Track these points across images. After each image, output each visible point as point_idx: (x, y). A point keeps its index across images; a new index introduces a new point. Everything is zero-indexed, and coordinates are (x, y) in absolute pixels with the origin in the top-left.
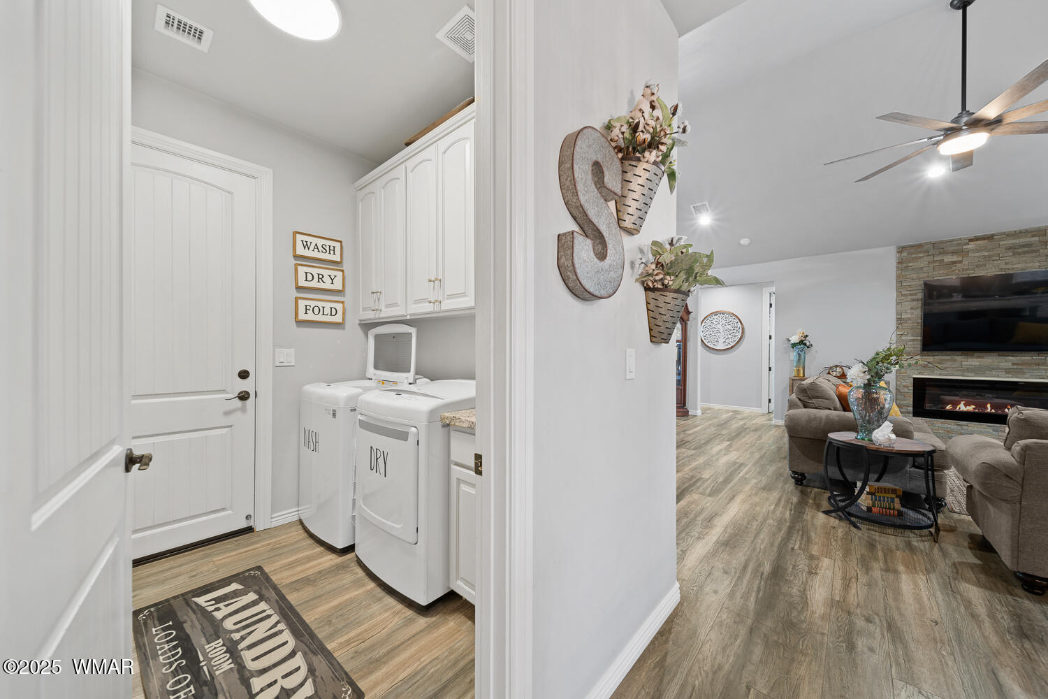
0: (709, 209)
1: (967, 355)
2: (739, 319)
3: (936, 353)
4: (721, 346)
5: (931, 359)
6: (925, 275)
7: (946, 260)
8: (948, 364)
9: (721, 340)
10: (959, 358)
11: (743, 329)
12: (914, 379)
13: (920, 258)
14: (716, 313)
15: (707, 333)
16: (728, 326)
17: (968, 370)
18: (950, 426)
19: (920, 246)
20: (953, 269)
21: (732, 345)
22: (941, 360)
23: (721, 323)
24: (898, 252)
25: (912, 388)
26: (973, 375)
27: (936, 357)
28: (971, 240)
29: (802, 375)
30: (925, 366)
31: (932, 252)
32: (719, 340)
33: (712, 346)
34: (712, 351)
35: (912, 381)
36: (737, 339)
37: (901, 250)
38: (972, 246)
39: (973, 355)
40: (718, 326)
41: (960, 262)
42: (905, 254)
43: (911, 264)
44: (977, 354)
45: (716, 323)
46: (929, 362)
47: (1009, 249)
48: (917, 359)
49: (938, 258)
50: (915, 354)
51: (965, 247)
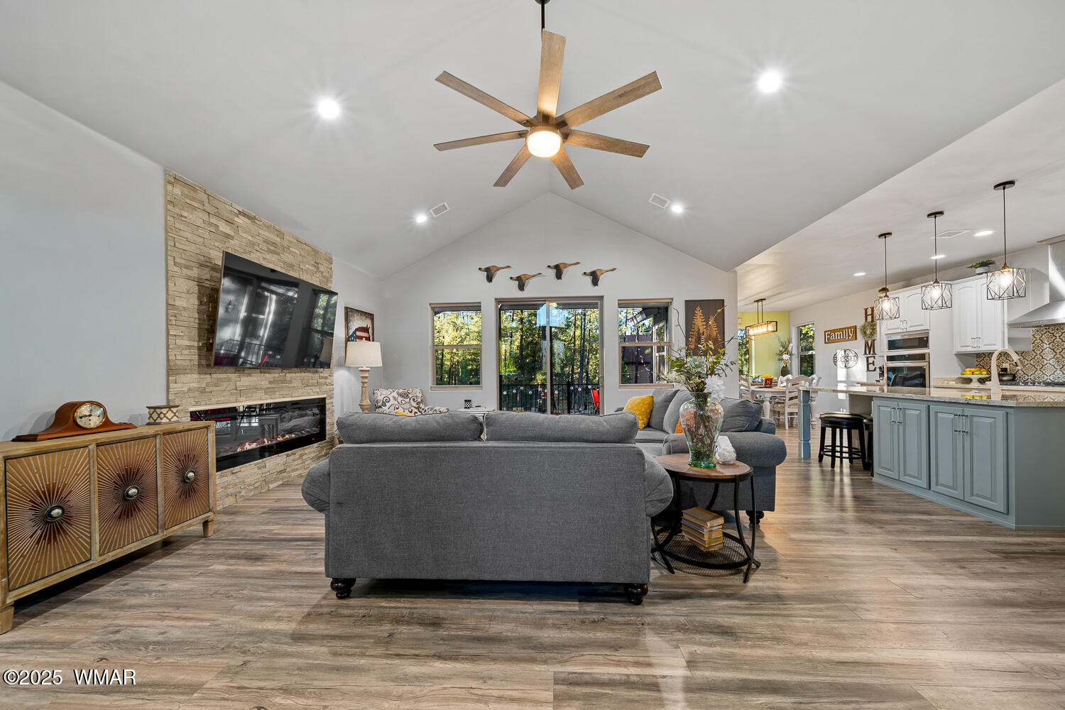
1: (239, 372)
5: (208, 378)
7: (220, 228)
8: (225, 386)
10: (233, 376)
12: (191, 412)
13: (194, 208)
17: (241, 392)
18: (226, 479)
19: (194, 186)
20: (227, 245)
22: (218, 380)
24: (169, 183)
26: (243, 399)
27: (213, 376)
28: (239, 212)
30: (203, 391)
31: (208, 207)
37: (170, 178)
38: (241, 221)
39: (243, 372)
41: (231, 238)
42: (178, 192)
43: (185, 214)
46: (208, 385)
47: (266, 241)
48: (192, 380)
49: (213, 220)
50: (192, 372)
51: (236, 219)
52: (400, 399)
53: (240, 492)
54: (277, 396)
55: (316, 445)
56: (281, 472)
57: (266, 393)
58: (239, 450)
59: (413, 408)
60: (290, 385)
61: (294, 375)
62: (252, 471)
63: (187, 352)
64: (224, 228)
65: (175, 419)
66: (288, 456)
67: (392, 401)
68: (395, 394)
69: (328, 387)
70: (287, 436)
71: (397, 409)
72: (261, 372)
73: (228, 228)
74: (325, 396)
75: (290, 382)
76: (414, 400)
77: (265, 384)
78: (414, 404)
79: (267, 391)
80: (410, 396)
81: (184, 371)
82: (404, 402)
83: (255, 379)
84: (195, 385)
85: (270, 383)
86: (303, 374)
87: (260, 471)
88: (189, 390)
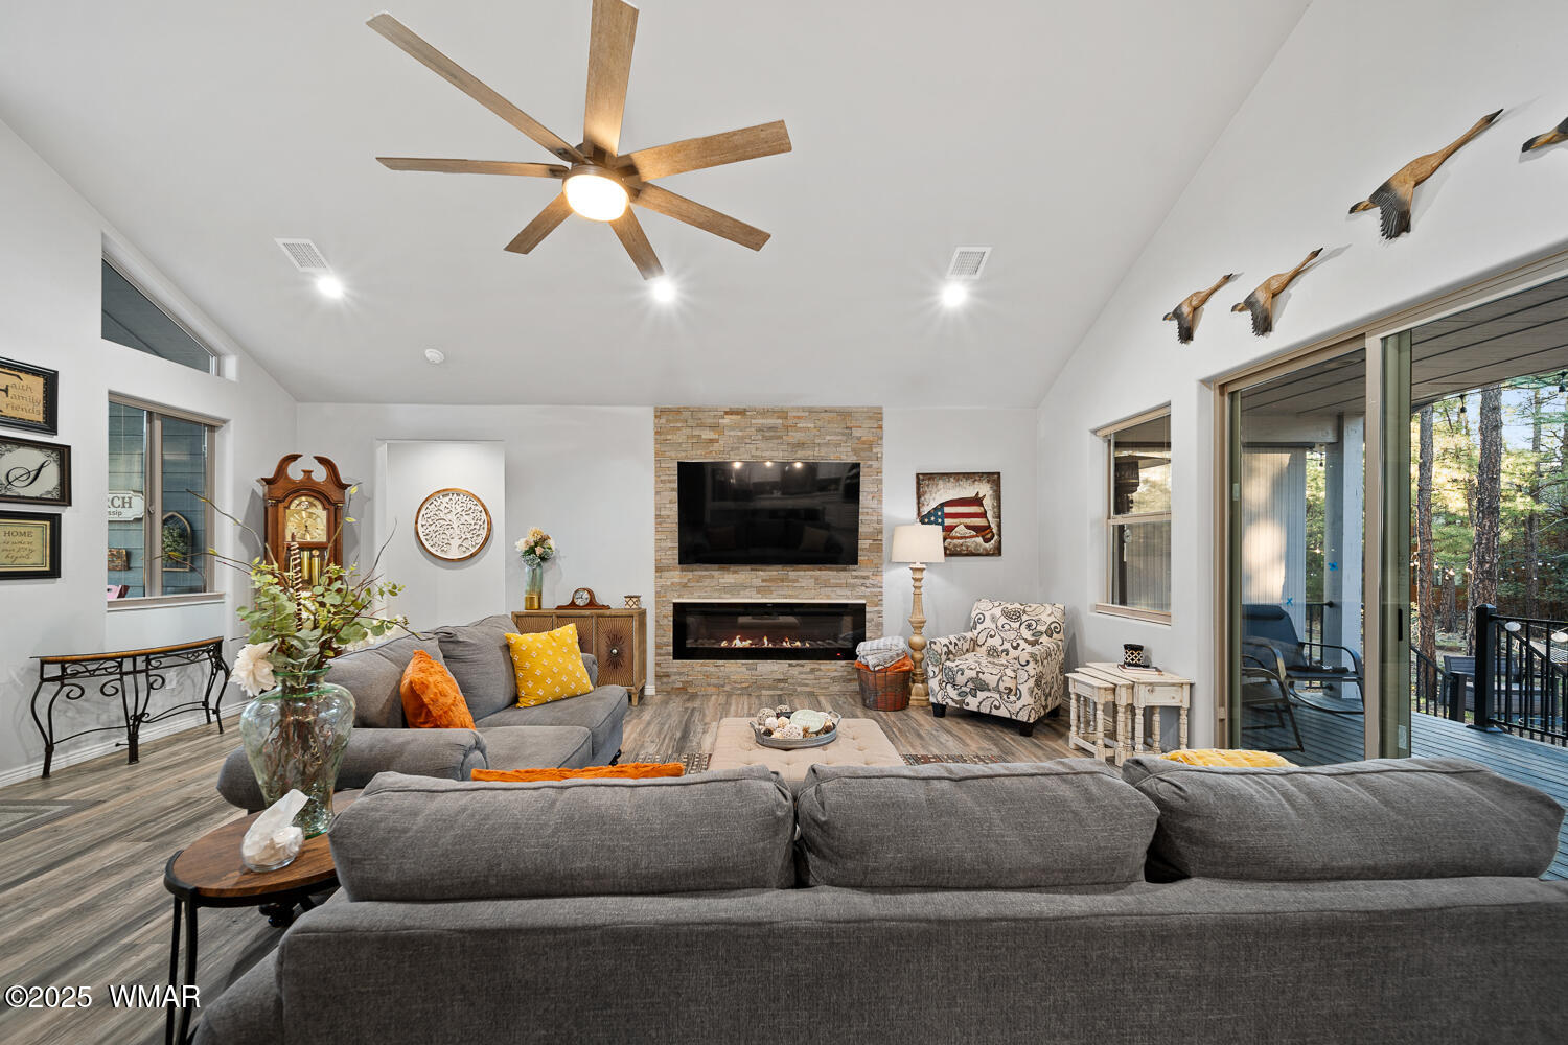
0: (326, 263)
1: (723, 569)
2: (483, 505)
3: (695, 566)
4: (454, 554)
5: (690, 575)
6: (683, 454)
7: (703, 437)
8: (707, 582)
9: (455, 542)
10: (716, 573)
11: (490, 523)
12: (675, 604)
13: (679, 429)
14: (445, 492)
15: (430, 529)
16: (467, 518)
17: (726, 589)
18: (708, 668)
19: (678, 411)
20: (711, 449)
21: (473, 550)
22: (701, 576)
23: (454, 512)
24: (656, 417)
25: (672, 618)
26: (728, 596)
27: (696, 573)
28: (726, 413)
29: (536, 607)
30: (685, 586)
31: (691, 422)
32: (451, 542)
33: (438, 554)
34: (440, 562)
35: (672, 608)
36: (480, 541)
37: (660, 413)
38: (727, 420)
39: (728, 570)
40: (449, 517)
41: (717, 441)
42: (663, 421)
43: (669, 437)
44: (732, 568)
45: (447, 511)
46: (689, 580)
47: (759, 430)
48: (677, 575)
49: (696, 432)
50: (674, 569)
51: (721, 421)
52: (1003, 620)
53: (723, 686)
54: (773, 596)
55: (843, 663)
56: (779, 681)
57: (758, 592)
58: (724, 644)
59: (1022, 642)
60: (796, 585)
61: (802, 573)
62: (739, 669)
63: (669, 552)
64: (707, 434)
65: (634, 607)
66: (790, 665)
67: (988, 623)
68: (998, 612)
69: (868, 590)
70: (798, 643)
71: (992, 637)
72: (752, 570)
73: (712, 433)
74: (863, 601)
75: (796, 581)
76: (1029, 626)
77: (757, 582)
78: (1027, 635)
79: (759, 590)
80: (1025, 617)
81: (668, 569)
82: (1007, 627)
83: (743, 576)
84: (677, 580)
85: (763, 581)
86: (817, 573)
87: (748, 672)
88: (672, 584)
